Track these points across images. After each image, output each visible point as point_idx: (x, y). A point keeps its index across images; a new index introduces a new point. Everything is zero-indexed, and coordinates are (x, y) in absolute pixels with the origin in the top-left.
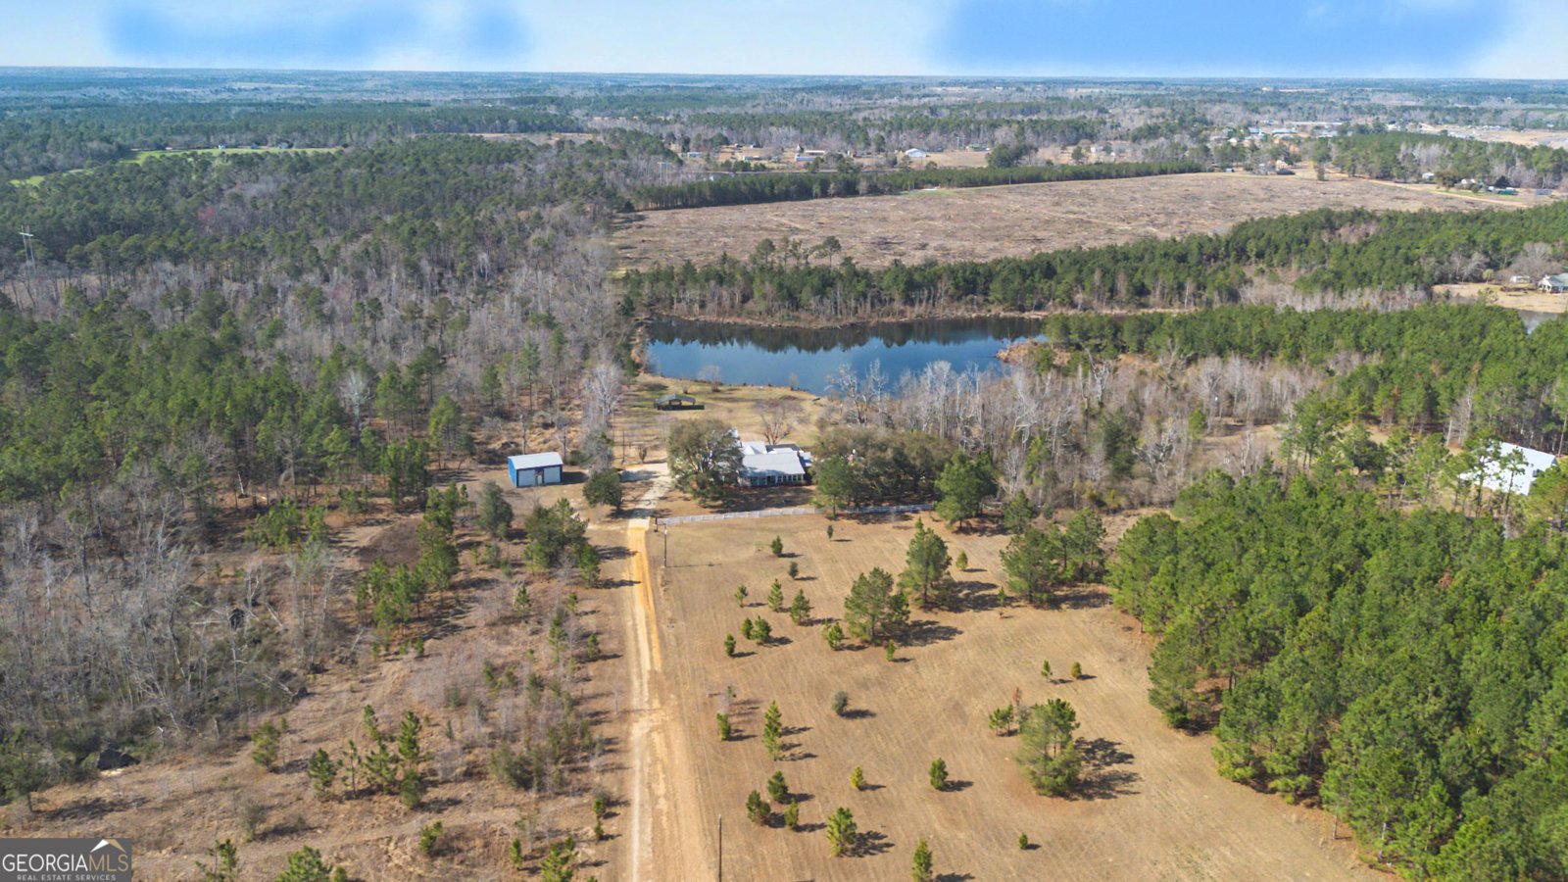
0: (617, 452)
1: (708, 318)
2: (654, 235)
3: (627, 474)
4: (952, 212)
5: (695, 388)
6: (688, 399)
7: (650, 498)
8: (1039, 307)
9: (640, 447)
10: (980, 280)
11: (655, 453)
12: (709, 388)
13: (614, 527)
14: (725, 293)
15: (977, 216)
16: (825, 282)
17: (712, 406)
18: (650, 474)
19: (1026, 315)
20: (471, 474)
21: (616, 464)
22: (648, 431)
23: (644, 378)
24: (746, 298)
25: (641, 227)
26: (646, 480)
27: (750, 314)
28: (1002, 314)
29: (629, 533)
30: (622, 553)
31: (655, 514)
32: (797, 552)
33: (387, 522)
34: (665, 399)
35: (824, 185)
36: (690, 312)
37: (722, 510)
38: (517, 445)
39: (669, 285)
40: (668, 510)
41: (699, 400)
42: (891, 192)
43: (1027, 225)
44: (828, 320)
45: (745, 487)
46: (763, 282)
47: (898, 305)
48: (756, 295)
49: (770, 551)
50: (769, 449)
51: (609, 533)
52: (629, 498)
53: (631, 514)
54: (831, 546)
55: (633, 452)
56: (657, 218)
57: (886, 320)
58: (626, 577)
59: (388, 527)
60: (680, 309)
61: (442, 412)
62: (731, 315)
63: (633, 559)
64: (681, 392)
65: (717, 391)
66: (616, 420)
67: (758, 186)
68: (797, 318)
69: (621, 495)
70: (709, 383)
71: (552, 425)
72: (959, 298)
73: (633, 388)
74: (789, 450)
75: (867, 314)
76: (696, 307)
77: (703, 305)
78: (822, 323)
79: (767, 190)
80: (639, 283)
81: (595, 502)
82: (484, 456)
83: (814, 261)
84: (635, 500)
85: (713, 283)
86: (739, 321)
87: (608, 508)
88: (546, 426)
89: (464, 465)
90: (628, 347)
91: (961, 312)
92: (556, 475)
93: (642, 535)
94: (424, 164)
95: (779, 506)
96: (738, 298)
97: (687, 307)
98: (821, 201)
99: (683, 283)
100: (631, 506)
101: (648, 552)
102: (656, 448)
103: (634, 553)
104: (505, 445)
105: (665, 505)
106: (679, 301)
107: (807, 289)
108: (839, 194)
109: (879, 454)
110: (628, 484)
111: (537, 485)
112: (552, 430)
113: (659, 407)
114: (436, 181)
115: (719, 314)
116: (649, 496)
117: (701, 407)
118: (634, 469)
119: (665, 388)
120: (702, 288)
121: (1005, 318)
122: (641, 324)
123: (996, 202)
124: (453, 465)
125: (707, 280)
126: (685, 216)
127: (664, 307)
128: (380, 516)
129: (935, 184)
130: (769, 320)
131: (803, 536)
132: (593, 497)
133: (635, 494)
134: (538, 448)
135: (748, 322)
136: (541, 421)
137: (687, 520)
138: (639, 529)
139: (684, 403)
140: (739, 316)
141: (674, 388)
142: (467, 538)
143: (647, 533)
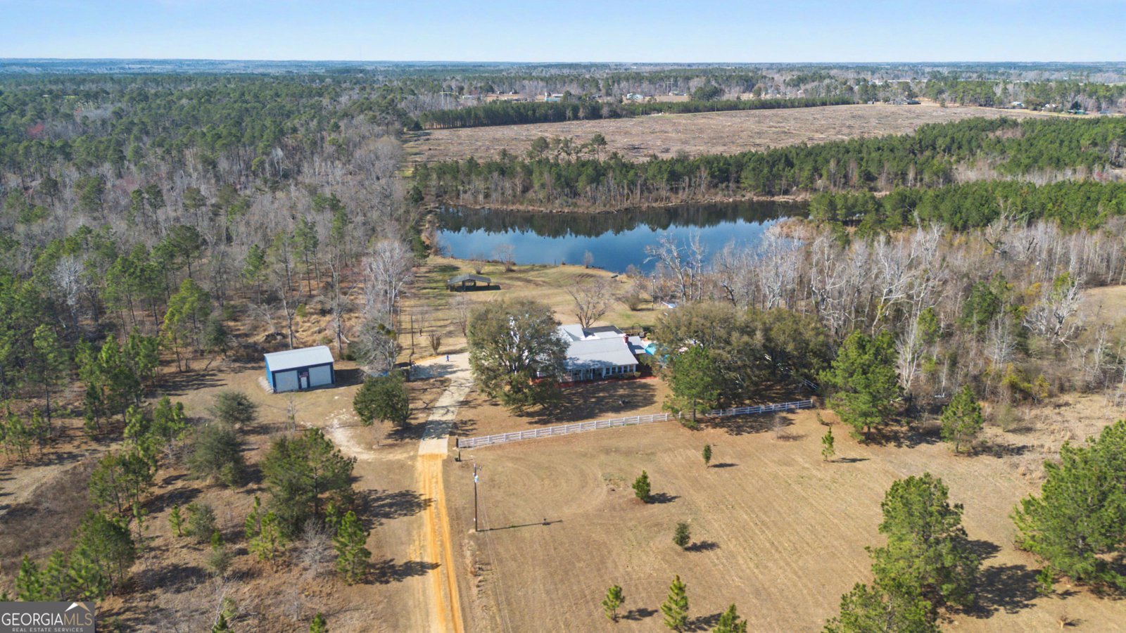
0: (405, 340)
1: (493, 206)
2: (439, 145)
3: (418, 369)
4: (681, 128)
5: (487, 269)
6: (483, 280)
7: (446, 406)
8: (786, 192)
9: (432, 335)
10: (733, 169)
11: (451, 340)
12: (502, 268)
13: (398, 455)
14: (507, 185)
15: (701, 131)
16: (598, 174)
17: (509, 287)
18: (445, 369)
19: (776, 198)
20: (221, 376)
21: (403, 358)
22: (440, 314)
23: (434, 260)
24: (525, 190)
25: (428, 139)
26: (440, 378)
27: (531, 202)
28: (755, 199)
29: (419, 465)
30: (408, 503)
31: (456, 429)
32: (671, 493)
33: (73, 457)
34: (458, 281)
35: (575, 110)
36: (476, 202)
37: (545, 418)
38: (284, 336)
39: (455, 178)
40: (473, 422)
41: (494, 281)
42: (626, 116)
43: (744, 135)
44: (605, 206)
45: (566, 384)
46: (541, 174)
47: (664, 193)
48: (537, 185)
49: (632, 493)
50: (587, 334)
51: (390, 467)
52: (420, 404)
53: (420, 432)
54: (712, 476)
55: (423, 340)
56: (441, 134)
57: (655, 205)
58: (413, 555)
59: (69, 466)
60: (466, 198)
61: (183, 300)
62: (513, 203)
63: (425, 515)
64: (474, 272)
65: (513, 271)
66: (406, 304)
67: (522, 110)
68: (575, 205)
69: (406, 401)
70: (502, 263)
71: (330, 312)
72: (716, 186)
73: (423, 269)
74: (613, 334)
75: (638, 200)
76: (481, 197)
77: (487, 196)
78: (598, 209)
79: (530, 113)
80: (427, 176)
81: (371, 418)
82: (242, 351)
83: (585, 156)
84: (428, 409)
85: (496, 174)
86: (522, 208)
87: (389, 426)
88: (324, 312)
89: (214, 364)
90: (419, 232)
91: (719, 198)
92: (326, 376)
93: (438, 467)
94: (247, 97)
95: (617, 410)
96: (519, 190)
97: (471, 197)
98: (575, 122)
99: (467, 175)
100: (422, 418)
101: (448, 500)
102: (450, 334)
103: (428, 502)
104: (271, 337)
105: (468, 414)
106: (465, 192)
107: (583, 178)
108: (587, 118)
109: (746, 338)
110: (418, 384)
111: (300, 389)
112: (328, 318)
113: (453, 288)
114: (254, 108)
115: (503, 203)
116: (446, 400)
117: (497, 288)
118: (425, 363)
119: (456, 269)
120: (486, 179)
121: (758, 202)
122: (430, 212)
123: (711, 122)
124: (198, 366)
125: (490, 172)
126: (465, 132)
127: (451, 198)
128: (67, 448)
129: (660, 111)
130: (550, 207)
131: (665, 459)
132: (367, 411)
133: (427, 397)
134: (310, 339)
135: (530, 208)
136: (319, 307)
137: (500, 439)
138: (433, 457)
139: (479, 284)
140: (522, 204)
141: (466, 270)
142: (179, 484)
143: (446, 463)
